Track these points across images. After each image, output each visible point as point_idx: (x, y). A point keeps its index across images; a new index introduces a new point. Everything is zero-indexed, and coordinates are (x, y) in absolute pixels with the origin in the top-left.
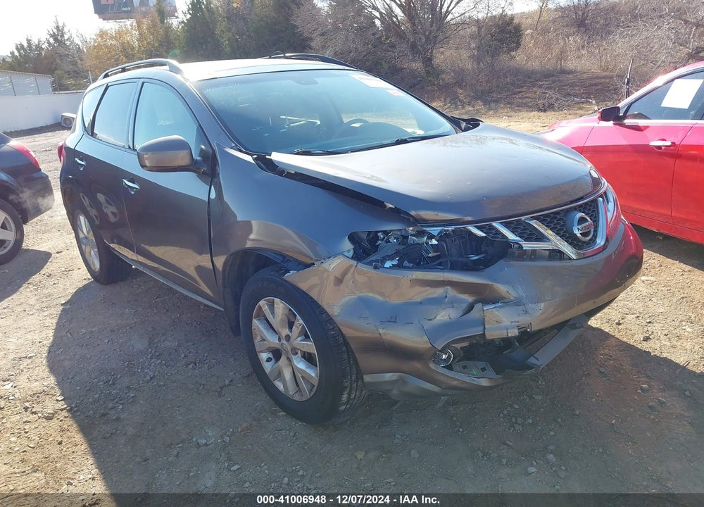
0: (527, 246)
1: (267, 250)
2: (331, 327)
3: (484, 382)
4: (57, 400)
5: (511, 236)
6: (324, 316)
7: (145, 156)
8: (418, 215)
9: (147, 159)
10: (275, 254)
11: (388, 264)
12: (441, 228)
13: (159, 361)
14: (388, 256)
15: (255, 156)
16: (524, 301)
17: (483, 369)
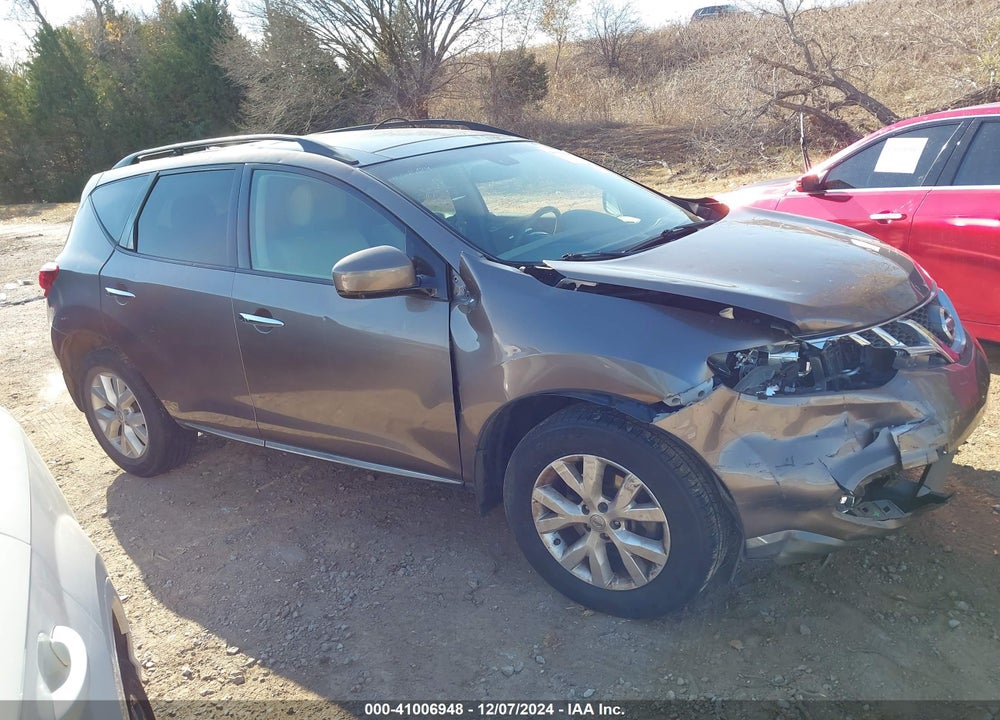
0: (913, 351)
1: (578, 391)
2: (693, 484)
3: (891, 524)
4: (229, 654)
5: (892, 341)
6: (681, 469)
7: (344, 276)
8: (804, 324)
9: (346, 280)
10: (593, 394)
11: (770, 391)
12: (825, 339)
13: (345, 573)
14: (768, 381)
15: (523, 268)
16: (936, 418)
17: (887, 509)
